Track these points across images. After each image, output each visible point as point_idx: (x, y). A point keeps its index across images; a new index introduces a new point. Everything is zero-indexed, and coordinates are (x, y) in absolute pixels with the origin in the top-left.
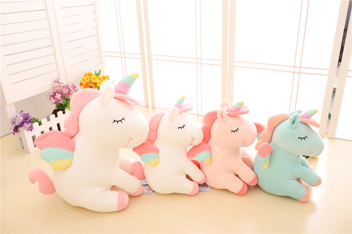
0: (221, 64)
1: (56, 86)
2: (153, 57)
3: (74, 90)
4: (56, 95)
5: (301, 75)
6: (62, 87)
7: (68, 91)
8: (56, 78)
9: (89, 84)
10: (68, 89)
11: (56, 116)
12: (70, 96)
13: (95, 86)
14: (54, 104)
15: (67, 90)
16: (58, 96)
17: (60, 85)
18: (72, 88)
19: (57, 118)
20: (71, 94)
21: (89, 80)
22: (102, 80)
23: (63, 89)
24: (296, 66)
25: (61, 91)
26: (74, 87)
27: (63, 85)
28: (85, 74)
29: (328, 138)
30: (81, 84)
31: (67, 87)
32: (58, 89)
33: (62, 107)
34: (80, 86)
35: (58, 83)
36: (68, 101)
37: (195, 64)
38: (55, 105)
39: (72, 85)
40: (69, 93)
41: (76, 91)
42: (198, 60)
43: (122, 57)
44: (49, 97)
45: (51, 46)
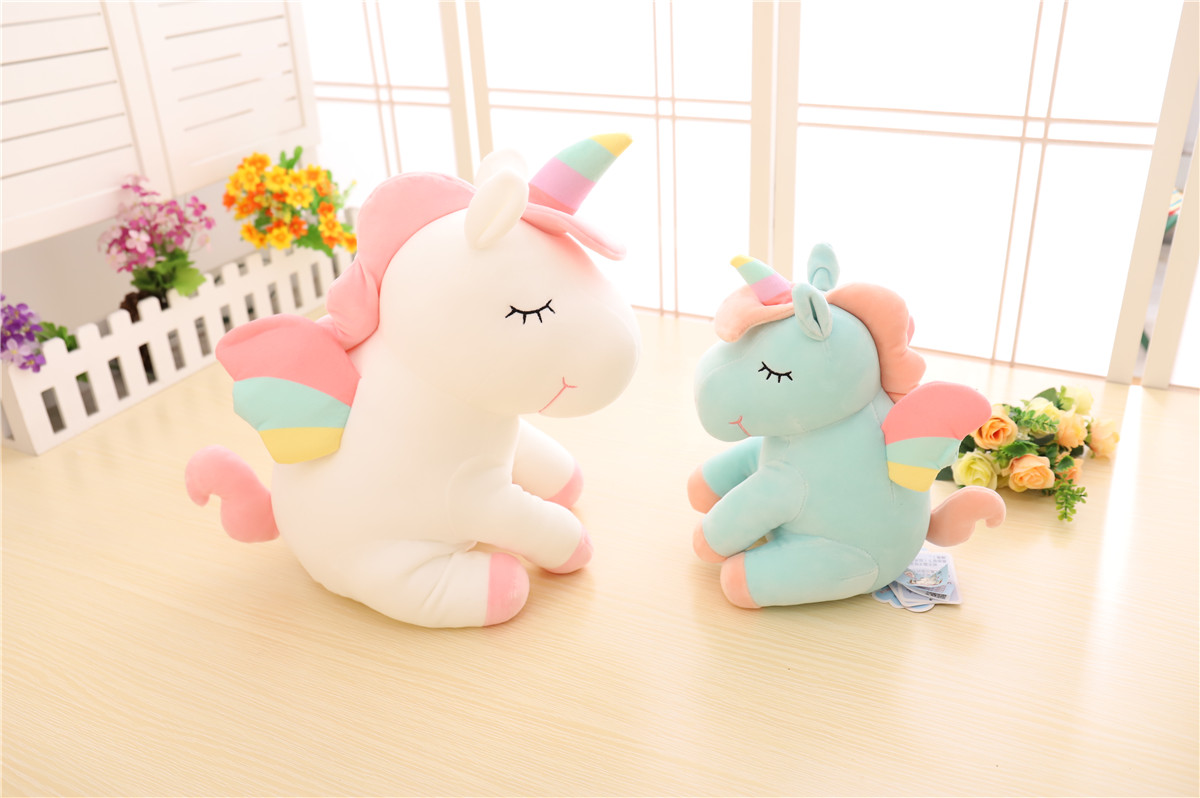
0: (748, 117)
1: (131, 204)
2: (493, 98)
3: (201, 220)
4: (129, 237)
5: (1050, 148)
6: (154, 209)
7: (177, 223)
8: (129, 175)
9: (257, 199)
10: (174, 216)
11: (135, 317)
12: (187, 241)
13: (280, 205)
14: (124, 272)
15: (172, 220)
16: (138, 240)
17: (146, 199)
18: (192, 210)
19: (138, 325)
20: (188, 235)
21: (257, 180)
22: (305, 181)
23: (159, 214)
24: (1030, 114)
25: (148, 222)
26: (197, 207)
27: (157, 199)
28: (240, 162)
29: (1147, 387)
30: (229, 201)
31: (171, 207)
32: (137, 214)
33: (158, 285)
34: (224, 208)
35: (138, 194)
36: (176, 262)
37: (653, 121)
38: (129, 277)
39: (189, 201)
40: (180, 232)
41: (209, 224)
42: (661, 103)
43: (379, 102)
44: (105, 247)
45: (106, 49)
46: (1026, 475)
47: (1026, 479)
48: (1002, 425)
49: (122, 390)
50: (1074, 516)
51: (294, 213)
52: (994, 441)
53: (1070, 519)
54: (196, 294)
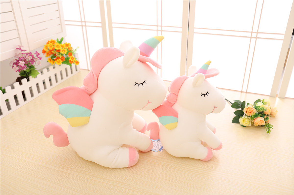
0: (181, 31)
1: (19, 53)
2: (113, 25)
3: (38, 58)
4: (19, 62)
6: (25, 55)
7: (32, 58)
8: (18, 46)
9: (52, 52)
10: (31, 57)
11: (21, 84)
12: (34, 63)
13: (58, 53)
14: (18, 71)
15: (30, 58)
16: (22, 63)
17: (23, 52)
18: (36, 55)
19: (21, 86)
20: (35, 62)
21: (53, 47)
22: (65, 47)
23: (26, 56)
24: (253, 31)
25: (24, 58)
26: (37, 54)
27: (26, 52)
28: (47, 42)
30: (44, 52)
31: (30, 54)
32: (21, 56)
33: (26, 75)
34: (43, 54)
35: (21, 51)
36: (31, 69)
37: (156, 32)
38: (18, 73)
39: (35, 53)
40: (32, 61)
41: (40, 59)
42: (158, 27)
43: (82, 26)
44: (12, 65)
45: (11, 11)
46: (259, 122)
47: (258, 123)
48: (252, 110)
49: (17, 104)
50: (271, 132)
51: (62, 55)
52: (250, 114)
53: (269, 133)
54: (37, 77)
